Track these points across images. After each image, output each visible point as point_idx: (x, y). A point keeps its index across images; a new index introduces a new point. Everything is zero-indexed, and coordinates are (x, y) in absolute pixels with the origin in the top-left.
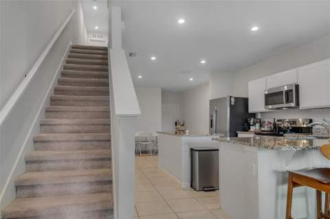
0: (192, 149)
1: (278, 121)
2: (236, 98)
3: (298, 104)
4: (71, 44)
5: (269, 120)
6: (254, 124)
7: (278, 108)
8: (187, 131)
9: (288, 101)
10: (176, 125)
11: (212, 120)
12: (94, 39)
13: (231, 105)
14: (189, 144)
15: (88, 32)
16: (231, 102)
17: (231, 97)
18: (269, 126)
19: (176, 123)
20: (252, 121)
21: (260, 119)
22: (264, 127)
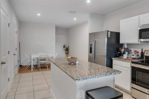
2: (111, 32)
16: (108, 35)
17: (108, 31)
18: (137, 54)
19: (64, 46)
20: (123, 50)
21: (128, 48)
22: (133, 55)
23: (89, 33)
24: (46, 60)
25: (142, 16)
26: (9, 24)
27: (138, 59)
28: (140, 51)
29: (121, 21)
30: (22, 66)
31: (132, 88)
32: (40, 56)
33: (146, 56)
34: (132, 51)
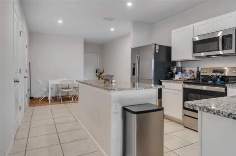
5: (191, 69)
6: (177, 73)
7: (208, 56)
8: (114, 81)
10: (97, 72)
11: (134, 69)
16: (155, 49)
17: (155, 45)
18: (192, 74)
19: (97, 71)
20: (175, 69)
21: (182, 68)
22: (188, 76)
23: (132, 49)
24: (70, 88)
25: (196, 25)
26: (20, 32)
27: (193, 80)
28: (195, 70)
29: (173, 31)
30: (33, 98)
31: (185, 115)
32: (61, 82)
33: (202, 76)
34: (187, 71)
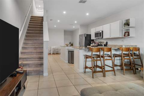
0: (69, 51)
1: (100, 42)
2: (87, 34)
3: (103, 37)
4: (31, 15)
5: (97, 42)
9: (100, 36)
11: (79, 42)
12: (39, 10)
13: (85, 37)
14: (68, 49)
15: (36, 8)
17: (85, 34)
23: (79, 35)
32: (56, 47)
